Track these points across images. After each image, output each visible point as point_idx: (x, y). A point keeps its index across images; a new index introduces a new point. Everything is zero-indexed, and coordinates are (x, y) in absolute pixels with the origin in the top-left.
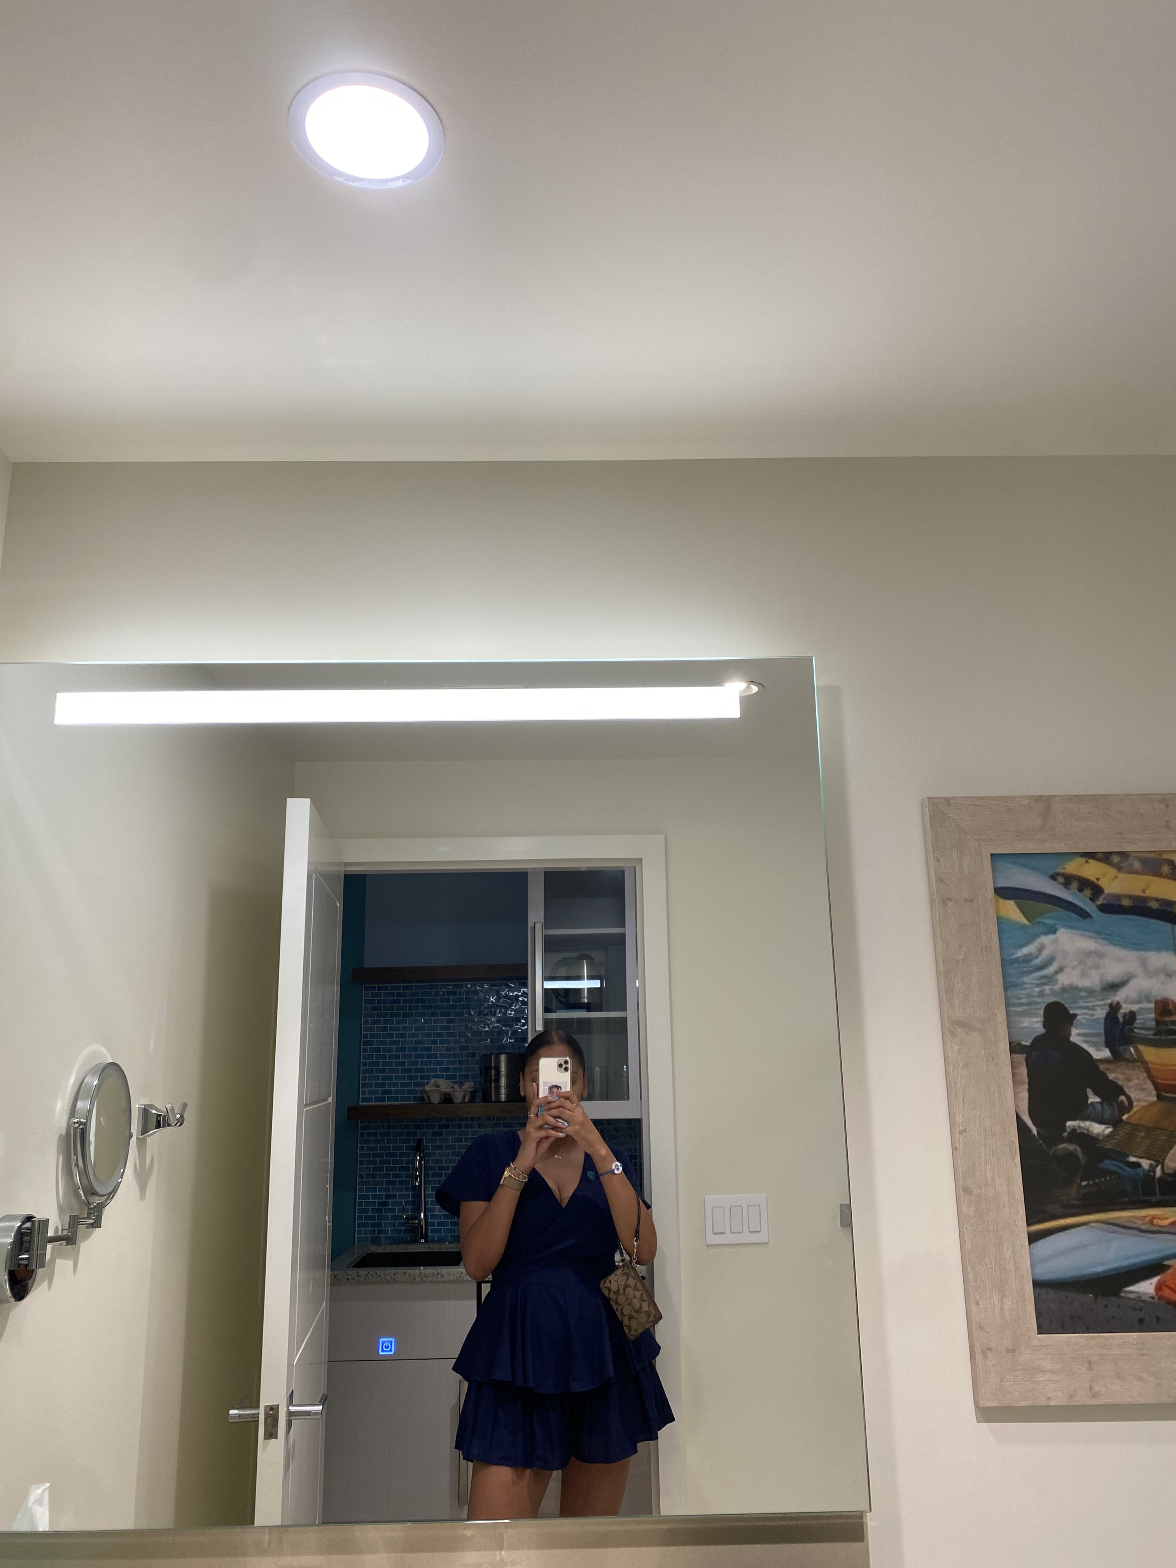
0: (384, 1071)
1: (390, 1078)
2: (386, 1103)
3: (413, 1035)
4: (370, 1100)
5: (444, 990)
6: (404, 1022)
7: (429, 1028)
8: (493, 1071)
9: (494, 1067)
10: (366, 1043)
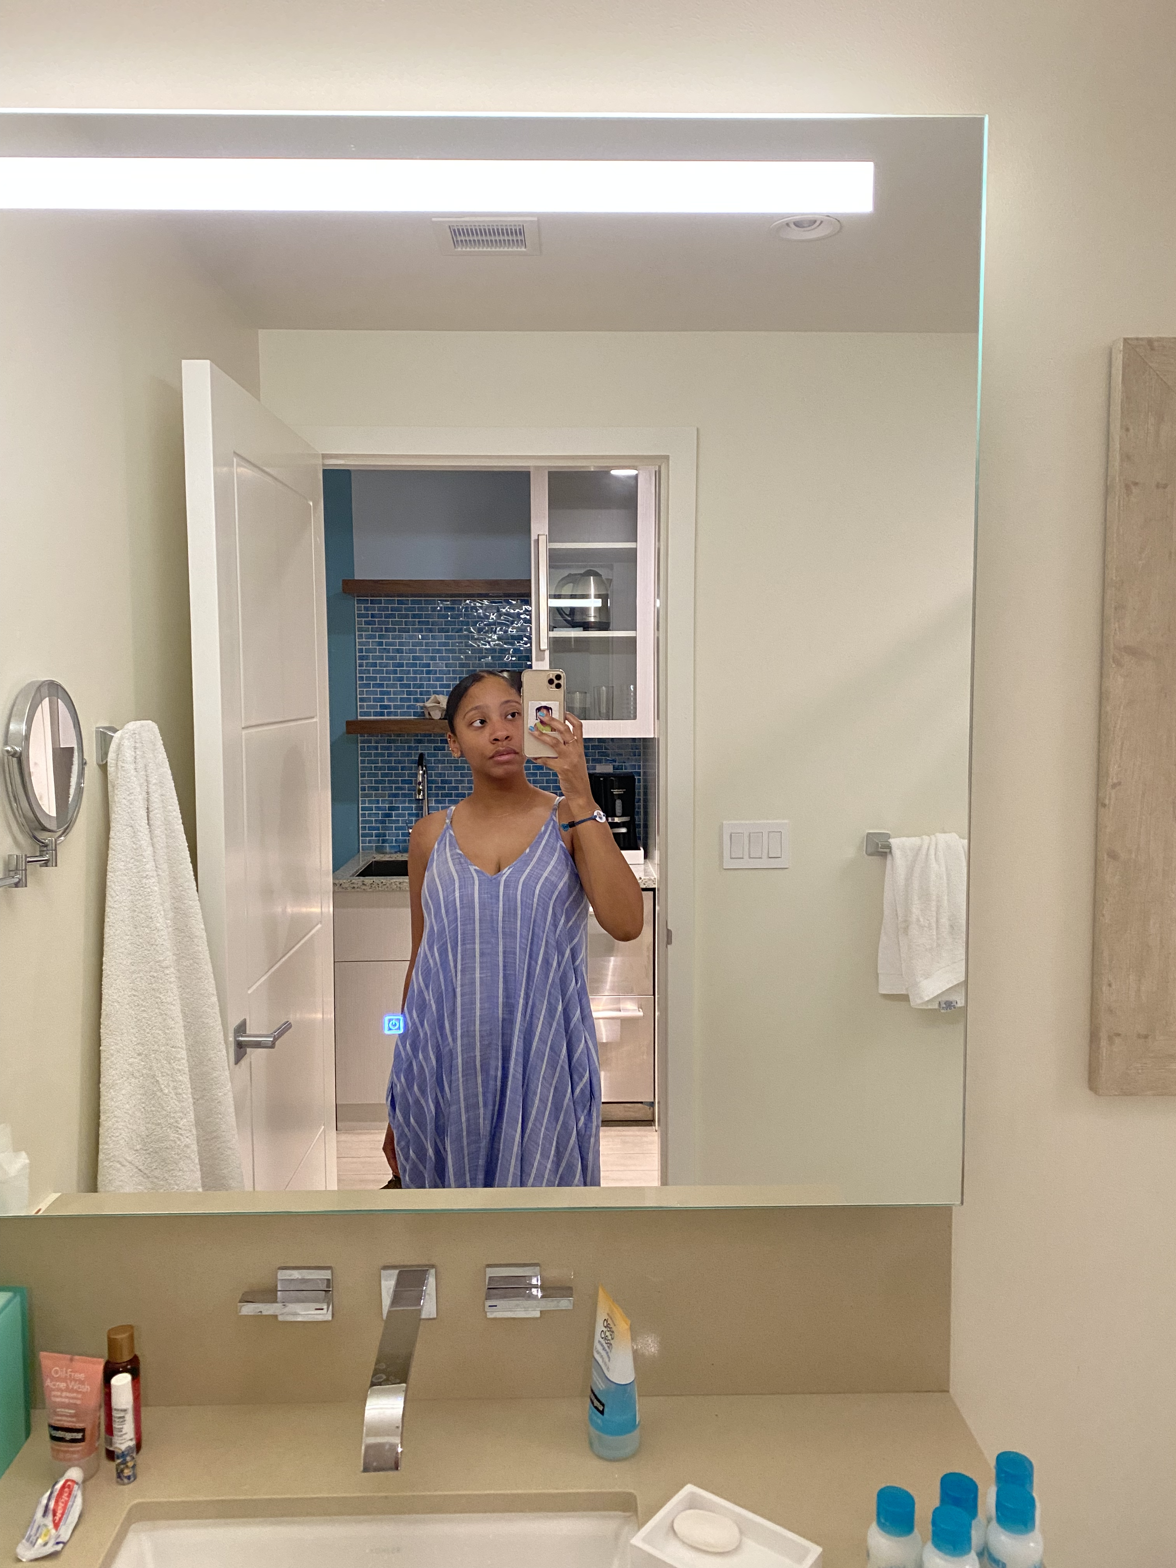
0: (381, 686)
1: (388, 693)
2: (386, 717)
3: (411, 651)
4: (369, 714)
5: (441, 605)
6: (400, 637)
7: (427, 644)
10: (361, 658)
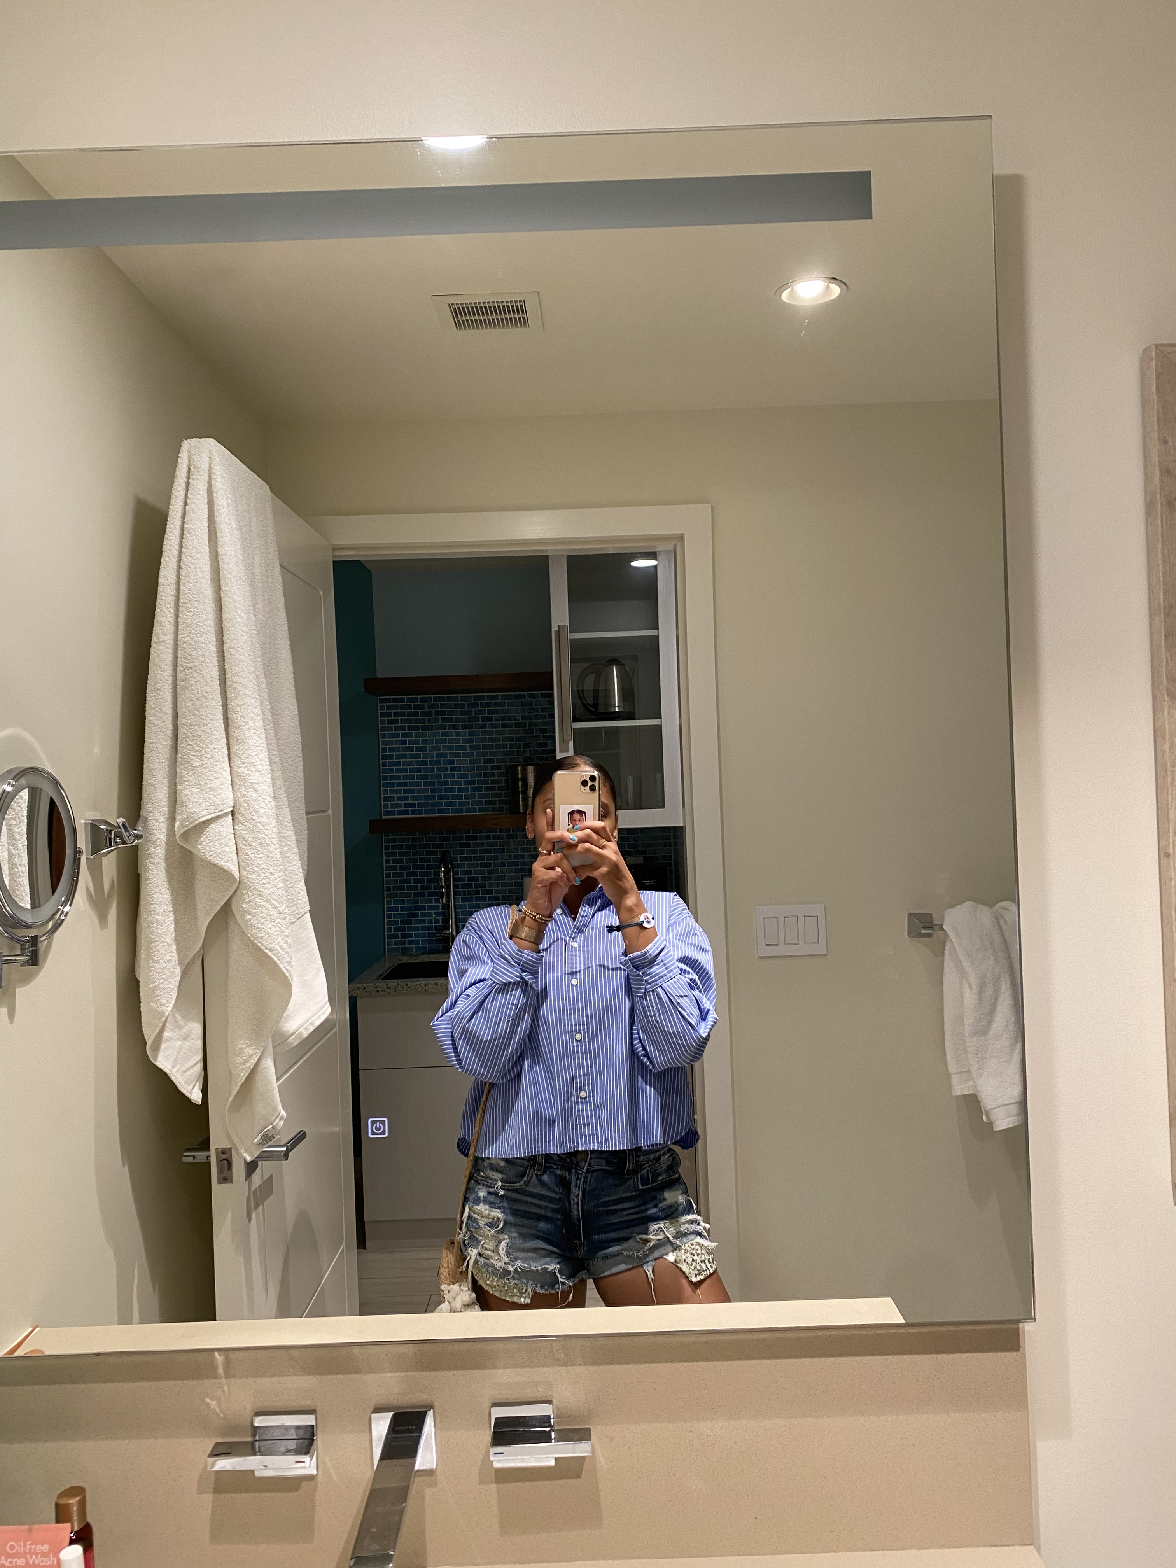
0: (405, 784)
1: (413, 791)
2: (410, 816)
4: (393, 813)
6: (424, 735)
7: (451, 741)
8: (520, 782)
9: (521, 779)
10: (385, 757)
